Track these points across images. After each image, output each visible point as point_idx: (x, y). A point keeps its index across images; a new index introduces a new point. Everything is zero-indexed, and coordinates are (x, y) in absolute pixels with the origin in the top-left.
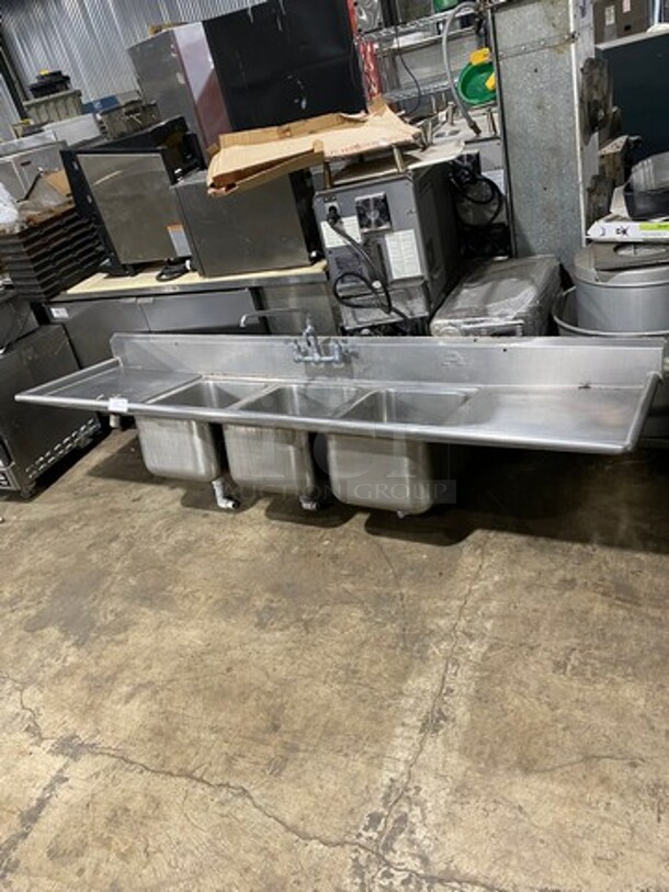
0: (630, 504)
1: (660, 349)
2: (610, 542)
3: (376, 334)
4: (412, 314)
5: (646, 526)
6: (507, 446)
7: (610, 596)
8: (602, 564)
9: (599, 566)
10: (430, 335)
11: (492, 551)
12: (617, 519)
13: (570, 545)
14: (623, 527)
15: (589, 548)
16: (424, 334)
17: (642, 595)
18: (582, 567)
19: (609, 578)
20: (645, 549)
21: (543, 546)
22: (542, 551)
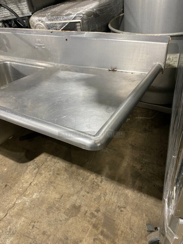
0: (133, 147)
1: (165, 44)
2: (112, 178)
3: (6, 27)
4: (23, 14)
5: (138, 167)
6: (13, 123)
7: (98, 229)
8: (102, 195)
9: (99, 197)
10: (30, 28)
11: (43, 172)
12: (123, 157)
13: (89, 174)
14: (125, 164)
15: (99, 179)
16: (27, 27)
17: (120, 232)
18: (89, 195)
19: (103, 209)
20: (133, 187)
21: (73, 173)
22: (70, 177)
